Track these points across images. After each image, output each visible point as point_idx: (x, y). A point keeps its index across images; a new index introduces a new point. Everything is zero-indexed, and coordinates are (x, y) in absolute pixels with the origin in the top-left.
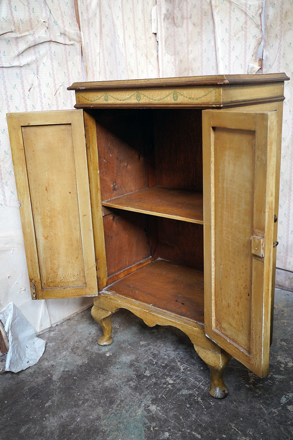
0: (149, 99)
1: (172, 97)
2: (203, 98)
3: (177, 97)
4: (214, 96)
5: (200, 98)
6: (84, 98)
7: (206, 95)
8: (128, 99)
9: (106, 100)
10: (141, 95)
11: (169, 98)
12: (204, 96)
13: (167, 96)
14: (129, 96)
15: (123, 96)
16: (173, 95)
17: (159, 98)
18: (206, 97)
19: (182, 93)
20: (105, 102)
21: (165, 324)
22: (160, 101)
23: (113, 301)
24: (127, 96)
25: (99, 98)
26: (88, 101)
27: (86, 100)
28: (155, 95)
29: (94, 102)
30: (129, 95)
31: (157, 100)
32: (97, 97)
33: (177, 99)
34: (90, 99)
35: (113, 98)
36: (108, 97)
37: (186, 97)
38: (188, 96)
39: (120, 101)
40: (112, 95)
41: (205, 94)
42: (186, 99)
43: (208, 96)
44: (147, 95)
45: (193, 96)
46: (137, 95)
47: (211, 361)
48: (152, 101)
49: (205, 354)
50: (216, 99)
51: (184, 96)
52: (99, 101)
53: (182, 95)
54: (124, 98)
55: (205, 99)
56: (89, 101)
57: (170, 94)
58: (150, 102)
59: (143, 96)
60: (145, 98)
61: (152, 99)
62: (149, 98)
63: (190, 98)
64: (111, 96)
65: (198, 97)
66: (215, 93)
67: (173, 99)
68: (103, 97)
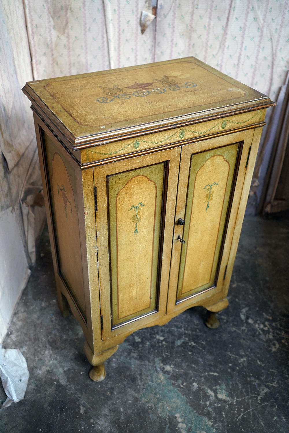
1: (221, 125)
2: (249, 121)
4: (260, 116)
5: (247, 121)
6: (99, 153)
8: (168, 139)
9: (134, 147)
10: (185, 132)
11: (217, 128)
13: (215, 127)
14: (169, 136)
15: (161, 138)
17: (206, 129)
18: (252, 119)
19: (231, 120)
20: (134, 150)
22: (207, 133)
24: (167, 137)
25: (125, 148)
26: (106, 156)
28: (202, 128)
29: (117, 155)
30: (170, 135)
31: (203, 133)
32: (122, 147)
33: (225, 126)
34: (108, 153)
35: (147, 142)
36: (139, 144)
38: (237, 122)
39: (156, 143)
40: (146, 140)
41: (252, 116)
42: (234, 124)
43: (254, 118)
44: (193, 130)
45: (241, 121)
46: (181, 132)
48: (198, 134)
50: (260, 119)
52: (125, 151)
55: (251, 121)
57: (219, 123)
58: (195, 136)
59: (188, 132)
60: (190, 133)
61: (199, 133)
62: (195, 133)
65: (245, 120)
66: (261, 114)
67: (221, 128)
68: (132, 145)
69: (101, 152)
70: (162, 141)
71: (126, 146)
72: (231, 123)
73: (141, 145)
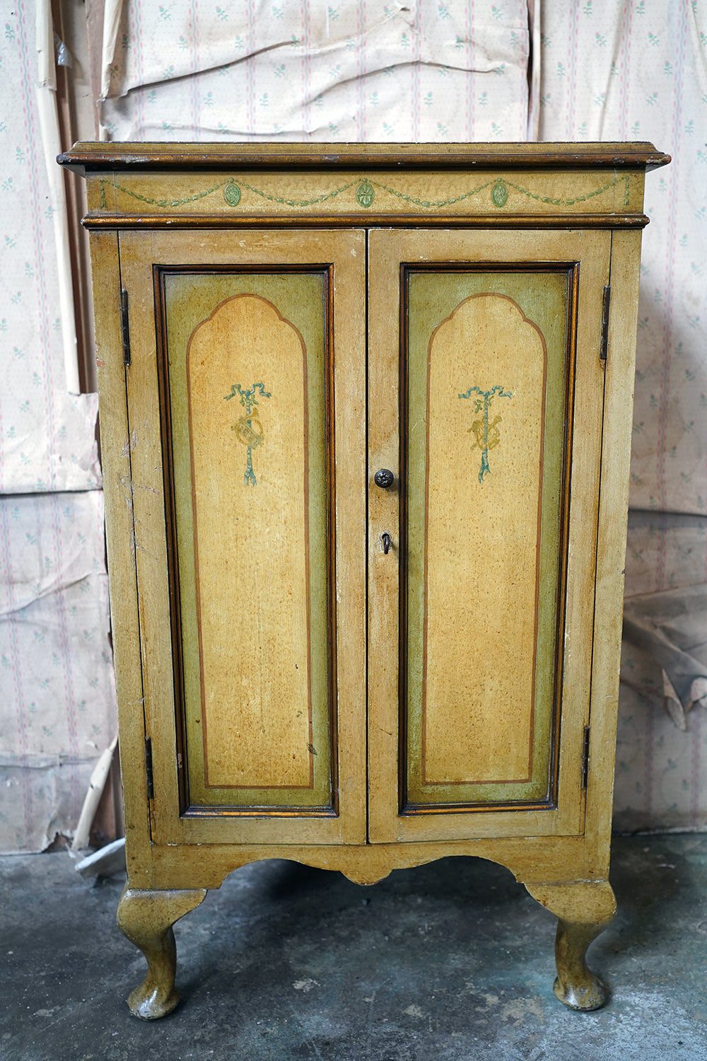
0: (405, 201)
1: (489, 195)
2: (587, 201)
3: (506, 196)
4: (624, 194)
5: (578, 200)
6: (132, 194)
7: (597, 193)
8: (324, 199)
9: (228, 201)
10: (376, 190)
11: (476, 200)
12: (592, 195)
13: (470, 194)
14: (327, 192)
15: (304, 191)
16: (492, 193)
17: (442, 197)
18: (596, 197)
19: (522, 187)
20: (227, 208)
21: (427, 859)
22: (444, 208)
23: (219, 851)
24: (320, 192)
25: (201, 196)
26: (150, 206)
27: (136, 201)
28: (428, 191)
29: (179, 209)
30: (328, 187)
31: (434, 205)
32: (192, 191)
33: (505, 201)
34: (158, 199)
35: (262, 195)
36: (239, 193)
37: (536, 198)
38: (542, 196)
39: (290, 204)
40: (258, 188)
41: (595, 189)
42: (533, 201)
43: (603, 195)
44: (397, 189)
45: (557, 196)
46: (361, 188)
47: (586, 911)
48: (417, 207)
49: (565, 899)
50: (627, 204)
51: (528, 195)
52: (201, 205)
53: (522, 191)
54: (306, 198)
55: (596, 202)
56: (154, 206)
57: (482, 188)
58: (407, 210)
59: (384, 191)
60: (391, 196)
61: (418, 202)
62: (407, 199)
63: (547, 201)
64: (256, 191)
65: (573, 197)
66: (627, 187)
67: (490, 203)
68: (219, 192)
69: (137, 192)
70: (306, 203)
71: (203, 191)
72: (524, 196)
73: (246, 200)
